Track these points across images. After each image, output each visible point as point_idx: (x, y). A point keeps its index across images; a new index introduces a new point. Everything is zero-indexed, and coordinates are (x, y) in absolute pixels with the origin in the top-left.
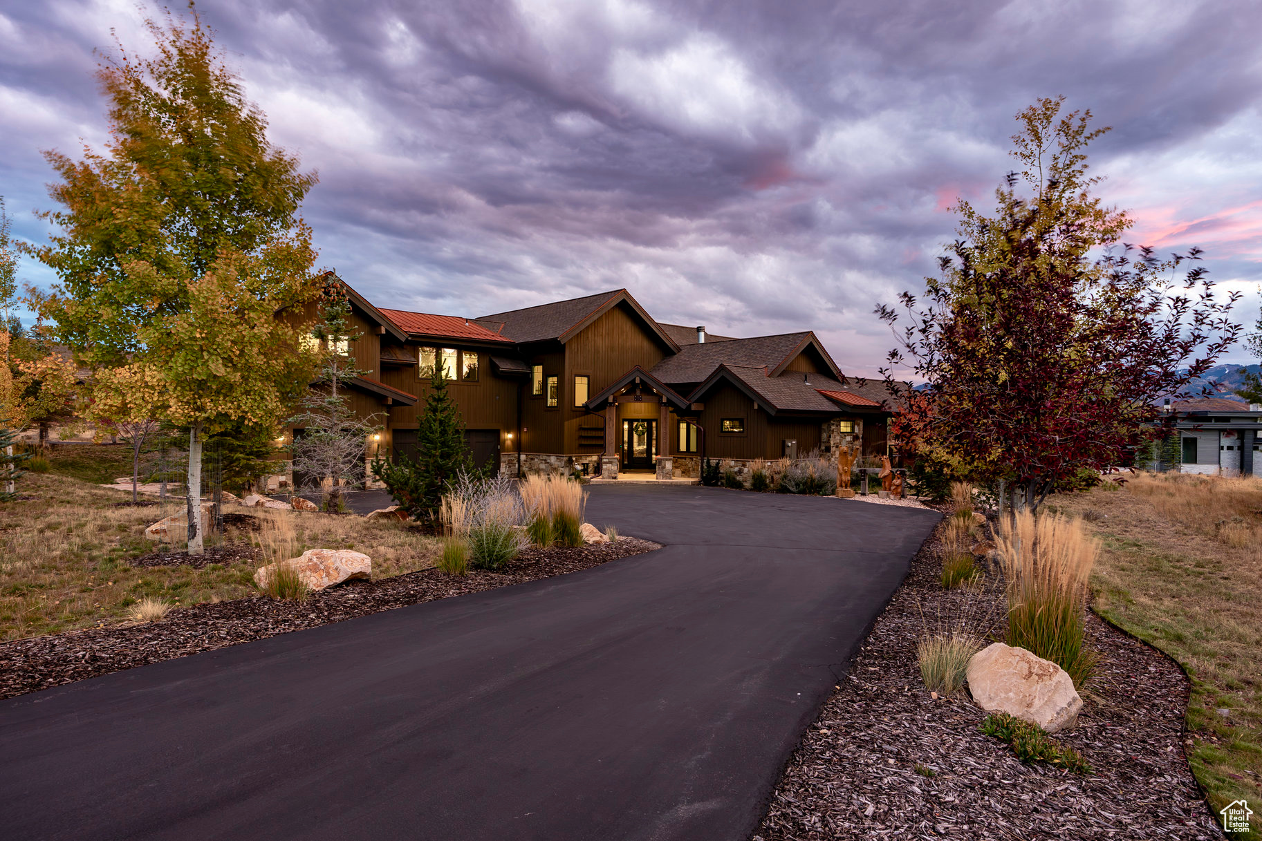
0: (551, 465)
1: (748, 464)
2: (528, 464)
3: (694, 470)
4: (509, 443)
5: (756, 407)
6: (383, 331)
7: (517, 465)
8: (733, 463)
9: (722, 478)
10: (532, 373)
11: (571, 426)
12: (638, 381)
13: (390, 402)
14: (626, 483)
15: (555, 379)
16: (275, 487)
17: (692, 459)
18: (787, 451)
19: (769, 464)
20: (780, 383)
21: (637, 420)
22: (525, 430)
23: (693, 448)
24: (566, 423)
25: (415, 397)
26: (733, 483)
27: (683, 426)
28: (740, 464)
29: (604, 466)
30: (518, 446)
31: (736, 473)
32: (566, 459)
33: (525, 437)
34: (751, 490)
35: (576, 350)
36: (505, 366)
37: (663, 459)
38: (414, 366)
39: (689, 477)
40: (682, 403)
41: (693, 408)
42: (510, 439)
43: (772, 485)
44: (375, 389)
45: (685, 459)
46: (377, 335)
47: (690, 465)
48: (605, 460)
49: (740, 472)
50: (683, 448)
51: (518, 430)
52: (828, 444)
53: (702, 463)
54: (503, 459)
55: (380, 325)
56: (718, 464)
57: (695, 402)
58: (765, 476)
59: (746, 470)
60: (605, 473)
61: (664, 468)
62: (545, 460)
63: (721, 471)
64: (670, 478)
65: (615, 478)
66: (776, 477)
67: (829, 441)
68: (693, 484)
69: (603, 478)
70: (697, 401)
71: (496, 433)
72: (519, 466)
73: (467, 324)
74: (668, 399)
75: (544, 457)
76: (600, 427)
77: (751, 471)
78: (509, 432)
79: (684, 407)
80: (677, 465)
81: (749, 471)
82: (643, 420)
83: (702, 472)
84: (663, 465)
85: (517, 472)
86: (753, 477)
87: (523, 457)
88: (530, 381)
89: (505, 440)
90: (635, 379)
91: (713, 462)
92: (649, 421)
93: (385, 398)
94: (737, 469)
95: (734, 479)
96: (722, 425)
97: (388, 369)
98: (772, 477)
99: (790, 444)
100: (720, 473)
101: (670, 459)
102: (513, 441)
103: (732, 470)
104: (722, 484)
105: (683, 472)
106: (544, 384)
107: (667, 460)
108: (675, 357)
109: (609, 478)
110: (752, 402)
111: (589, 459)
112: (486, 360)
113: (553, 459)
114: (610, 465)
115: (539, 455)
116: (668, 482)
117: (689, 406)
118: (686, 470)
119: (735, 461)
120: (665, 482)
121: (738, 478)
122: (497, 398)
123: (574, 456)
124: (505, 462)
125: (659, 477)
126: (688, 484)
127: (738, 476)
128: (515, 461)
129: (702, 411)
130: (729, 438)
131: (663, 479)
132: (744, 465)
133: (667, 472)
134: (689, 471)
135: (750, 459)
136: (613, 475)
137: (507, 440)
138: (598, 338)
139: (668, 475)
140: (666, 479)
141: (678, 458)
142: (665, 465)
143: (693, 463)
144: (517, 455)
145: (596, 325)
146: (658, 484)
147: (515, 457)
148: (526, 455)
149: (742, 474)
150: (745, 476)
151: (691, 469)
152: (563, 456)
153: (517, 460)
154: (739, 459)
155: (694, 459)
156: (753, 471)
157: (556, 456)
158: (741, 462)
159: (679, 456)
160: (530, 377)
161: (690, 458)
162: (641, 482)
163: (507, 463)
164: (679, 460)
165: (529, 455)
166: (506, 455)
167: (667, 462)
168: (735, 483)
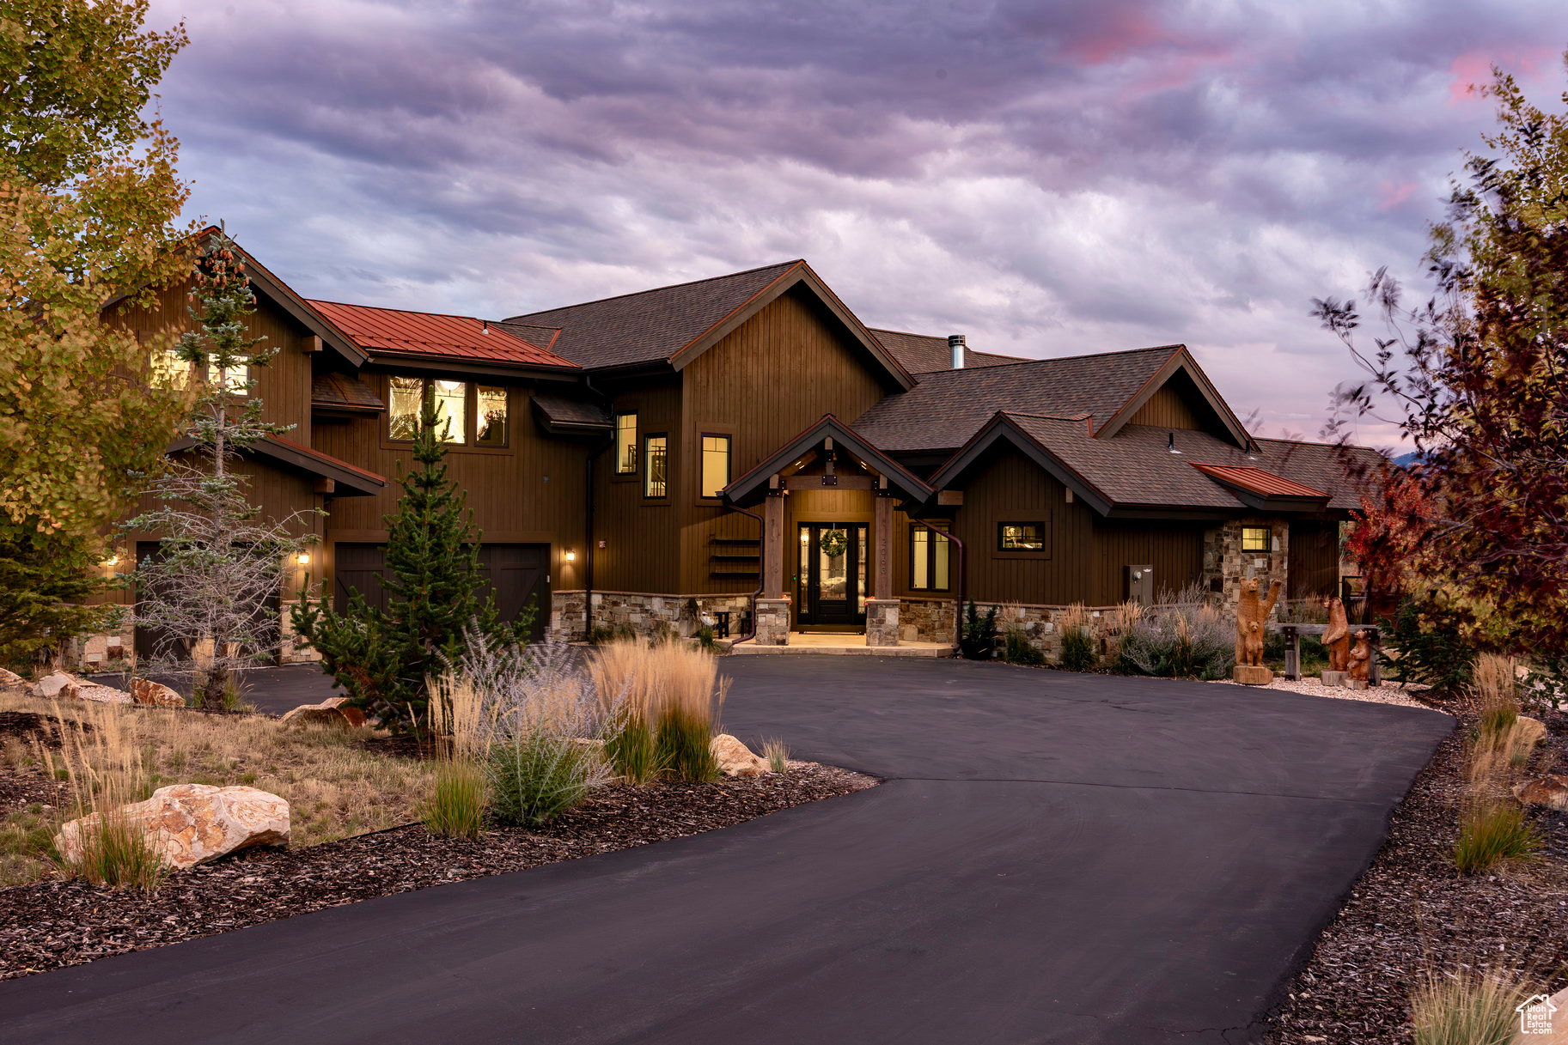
0: (652, 615)
1: (1053, 614)
2: (606, 614)
3: (942, 626)
4: (567, 571)
5: (1069, 498)
6: (318, 345)
7: (584, 616)
8: (1022, 613)
9: (1000, 643)
10: (616, 430)
11: (693, 537)
12: (829, 445)
13: (330, 488)
14: (804, 654)
15: (662, 442)
16: (98, 658)
17: (939, 604)
18: (1134, 589)
19: (1096, 614)
20: (1120, 448)
21: (828, 525)
22: (601, 544)
23: (942, 582)
24: (684, 531)
25: (380, 478)
26: (1023, 654)
27: (921, 537)
28: (1037, 615)
29: (761, 619)
30: (587, 578)
31: (1028, 632)
32: (683, 603)
33: (600, 559)
34: (1060, 667)
35: (704, 384)
36: (562, 415)
37: (881, 605)
38: (378, 416)
39: (933, 640)
40: (919, 490)
41: (942, 500)
42: (571, 564)
43: (1102, 658)
44: (301, 462)
45: (925, 603)
46: (307, 354)
47: (935, 617)
48: (761, 606)
49: (1038, 630)
50: (921, 580)
51: (588, 545)
52: (1217, 575)
53: (960, 612)
54: (556, 603)
55: (313, 334)
56: (991, 614)
57: (946, 488)
58: (1089, 639)
59: (1049, 626)
60: (762, 632)
61: (882, 622)
62: (641, 606)
63: (999, 629)
64: (895, 644)
65: (783, 642)
66: (1110, 641)
67: (1219, 570)
68: (942, 655)
69: (759, 643)
70: (949, 487)
71: (544, 550)
72: (589, 617)
73: (486, 332)
74: (890, 482)
75: (640, 600)
76: (752, 538)
77: (1059, 628)
78: (568, 549)
79: (922, 499)
80: (908, 615)
81: (1055, 629)
82: (840, 525)
83: (960, 631)
84: (880, 616)
85: (584, 629)
86: (1065, 641)
87: (597, 599)
88: (612, 445)
89: (560, 566)
90: (823, 443)
91: (983, 610)
92: (852, 527)
93: (320, 479)
94: (1030, 625)
95: (1026, 645)
96: (1000, 535)
97: (325, 420)
98: (1103, 642)
99: (1139, 575)
100: (995, 633)
101: (894, 605)
102: (574, 566)
103: (1022, 626)
104: (1001, 655)
105: (921, 631)
106: (640, 451)
107: (888, 605)
108: (904, 396)
109: (771, 641)
110: (1062, 488)
111: (730, 603)
112: (524, 404)
113: (656, 604)
114: (773, 616)
115: (630, 596)
116: (891, 651)
117: (934, 497)
118: (927, 626)
119: (1026, 608)
120: (884, 651)
121: (1033, 643)
122: (546, 479)
123: (701, 598)
124: (560, 609)
125: (871, 641)
126: (931, 654)
127: (1033, 639)
128: (581, 607)
129: (958, 507)
130: (1014, 562)
131: (879, 644)
132: (1046, 618)
133: (888, 630)
134: (934, 628)
135: (1058, 604)
136: (779, 637)
137: (565, 564)
138: (750, 359)
139: (890, 637)
140: (886, 645)
141: (911, 602)
142: (884, 616)
143: (942, 612)
144: (584, 596)
145: (744, 333)
146: (871, 655)
147: (581, 600)
148: (603, 594)
149: (1042, 635)
150: (1047, 639)
151: (937, 624)
152: (678, 598)
153: (584, 605)
154: (1034, 605)
155: (944, 605)
156: (1064, 628)
157: (664, 598)
158: (1039, 611)
159: (913, 598)
160: (612, 437)
161: (935, 602)
162: (836, 650)
163: (564, 610)
164: (913, 606)
165: (608, 595)
166: (563, 594)
167: (887, 610)
168: (1027, 654)
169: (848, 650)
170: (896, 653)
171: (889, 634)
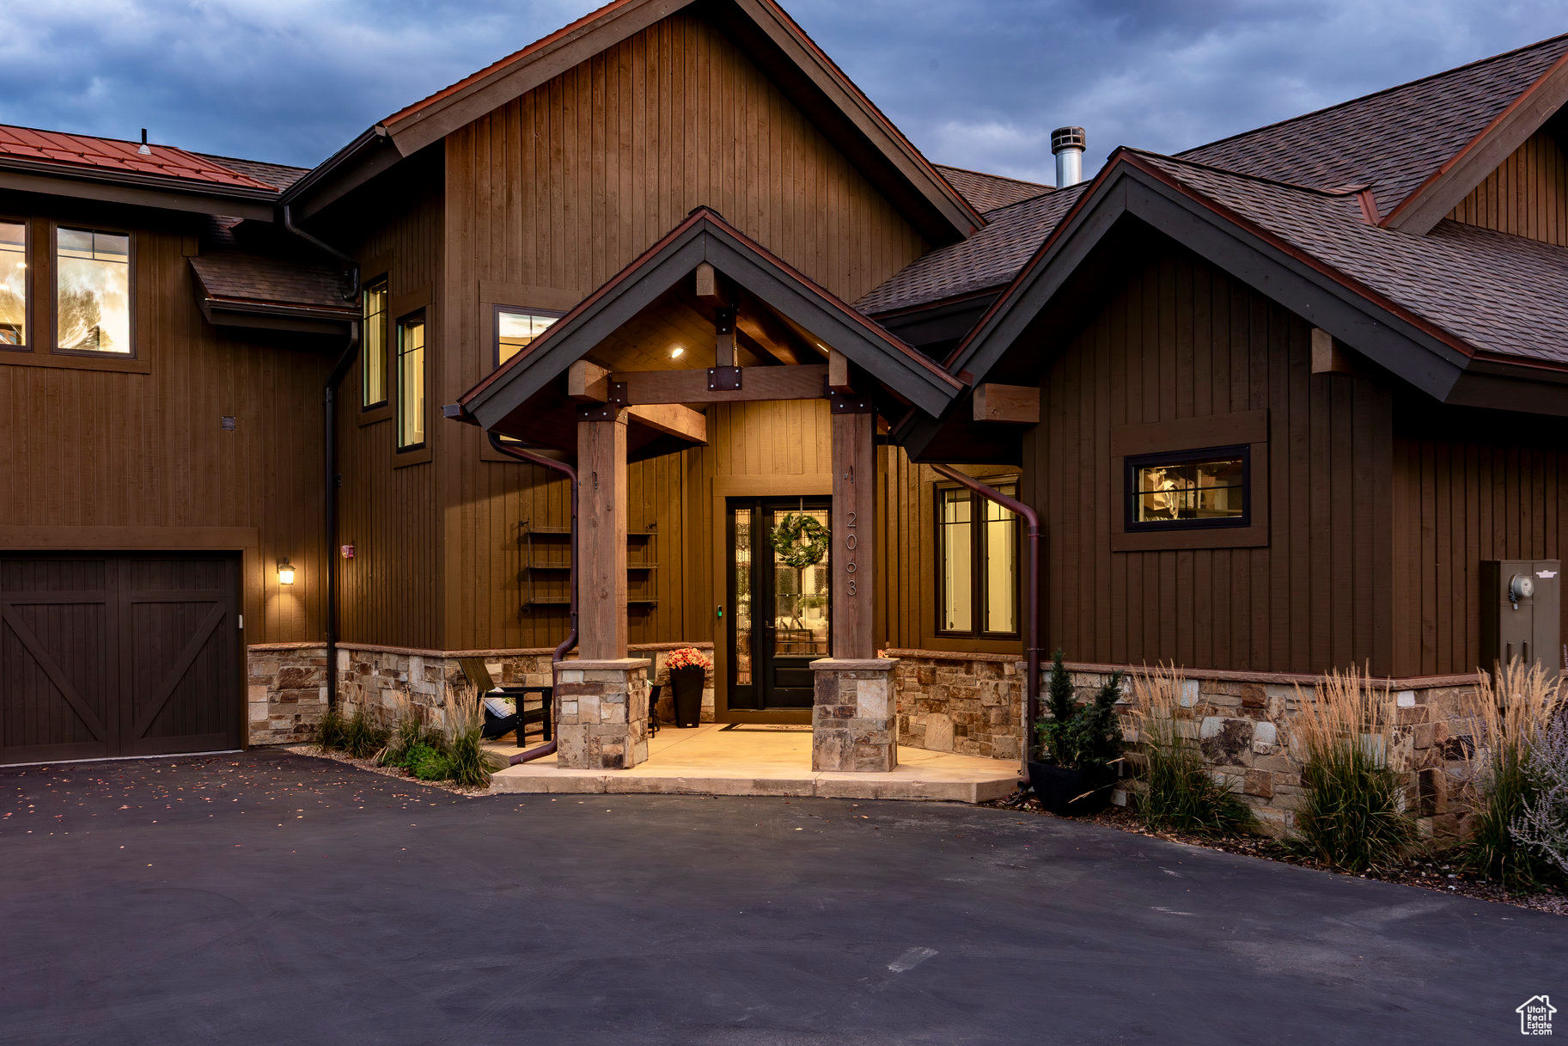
1: (1275, 699)
2: (355, 691)
3: (1006, 720)
4: (283, 606)
5: (1323, 359)
7: (323, 692)
8: (1189, 693)
9: (1131, 770)
10: (357, 321)
11: (476, 528)
12: (706, 285)
14: (668, 792)
15: (419, 334)
17: (997, 667)
18: (1512, 626)
19: (1407, 700)
21: (790, 502)
22: (356, 550)
23: (1000, 619)
24: (453, 517)
26: (1194, 804)
27: (958, 513)
28: (1229, 700)
29: (568, 707)
30: (326, 617)
31: (1207, 746)
32: (454, 668)
33: (350, 581)
34: (1295, 852)
35: (499, 202)
37: (845, 672)
39: (985, 752)
40: (928, 389)
41: (983, 408)
42: (293, 591)
43: (1424, 825)
45: (968, 664)
47: (990, 697)
48: (568, 678)
49: (1233, 742)
50: (959, 616)
51: (323, 554)
53: (1035, 688)
54: (255, 670)
56: (1108, 695)
57: (989, 379)
58: (1386, 773)
59: (1264, 732)
60: (570, 737)
61: (847, 712)
62: (396, 674)
63: (1130, 734)
65: (617, 762)
66: (1447, 774)
68: (990, 797)
69: (564, 763)
70: (996, 375)
71: (228, 565)
72: (332, 696)
73: (146, 152)
74: (853, 369)
75: (391, 662)
77: (1296, 741)
78: (283, 562)
79: (934, 407)
80: (934, 693)
81: (1282, 741)
82: (811, 503)
83: (1034, 738)
84: (842, 699)
86: (1310, 776)
87: (344, 661)
89: (264, 599)
90: (691, 278)
91: (1087, 684)
94: (1211, 726)
95: (1200, 780)
96: (1131, 493)
98: (1427, 778)
99: (1525, 586)
100: (1118, 745)
101: (877, 672)
102: (301, 596)
103: (1186, 729)
104: (1133, 800)
105: (960, 730)
106: (391, 357)
107: (861, 673)
108: (958, 250)
109: (590, 760)
110: (1299, 330)
112: (174, 271)
113: (416, 671)
114: (594, 700)
115: (381, 653)
116: (861, 787)
117: (962, 402)
118: (972, 718)
119: (1200, 680)
120: (845, 786)
121: (1223, 776)
122: (229, 423)
123: (498, 657)
124: (269, 681)
125: (823, 759)
126: (962, 796)
127: (1219, 763)
128: (316, 676)
129: (1029, 427)
130: (1168, 558)
131: (843, 767)
132: (1255, 708)
133: (862, 732)
134: (986, 724)
135: (1290, 671)
136: (608, 748)
137: (277, 591)
138: (613, 157)
139: (867, 750)
140: (859, 769)
141: (940, 662)
142: (853, 699)
143: (1004, 685)
144: (322, 653)
145: (600, 102)
146: (813, 797)
147: (314, 661)
148: (351, 651)
149: (1245, 757)
150: (1258, 765)
151: (993, 716)
152: (442, 659)
153: (323, 671)
154: (1222, 674)
155: (1008, 669)
156: (1310, 738)
157: (425, 657)
158: (1235, 690)
159: (943, 655)
160: (355, 335)
161: (990, 663)
162: (729, 783)
163: (276, 683)
164: (943, 671)
165: (357, 651)
166: (274, 651)
167: (861, 684)
168: (1204, 810)
169: (758, 784)
170: (876, 791)
171: (866, 741)
